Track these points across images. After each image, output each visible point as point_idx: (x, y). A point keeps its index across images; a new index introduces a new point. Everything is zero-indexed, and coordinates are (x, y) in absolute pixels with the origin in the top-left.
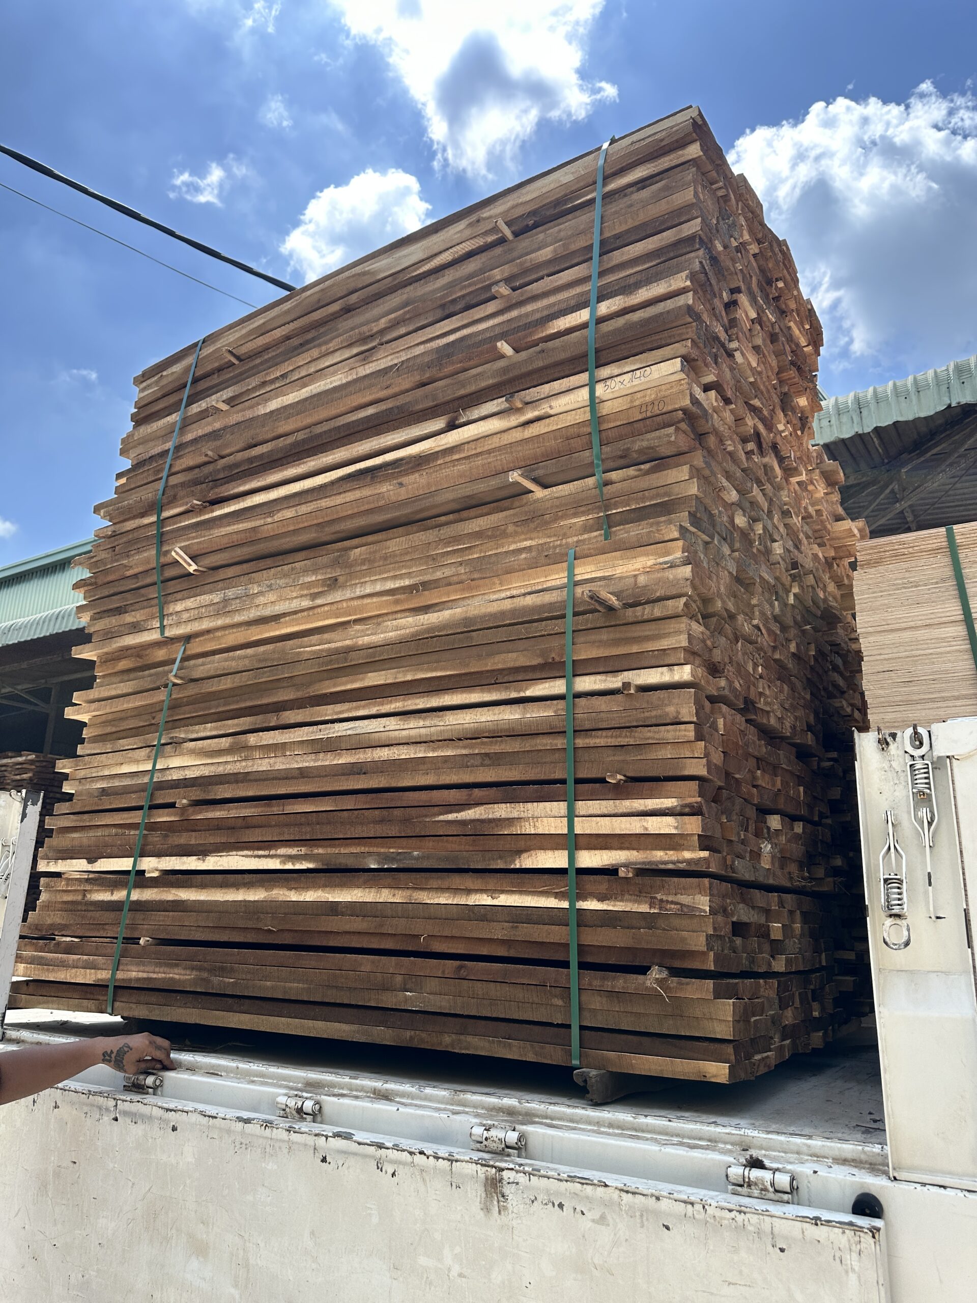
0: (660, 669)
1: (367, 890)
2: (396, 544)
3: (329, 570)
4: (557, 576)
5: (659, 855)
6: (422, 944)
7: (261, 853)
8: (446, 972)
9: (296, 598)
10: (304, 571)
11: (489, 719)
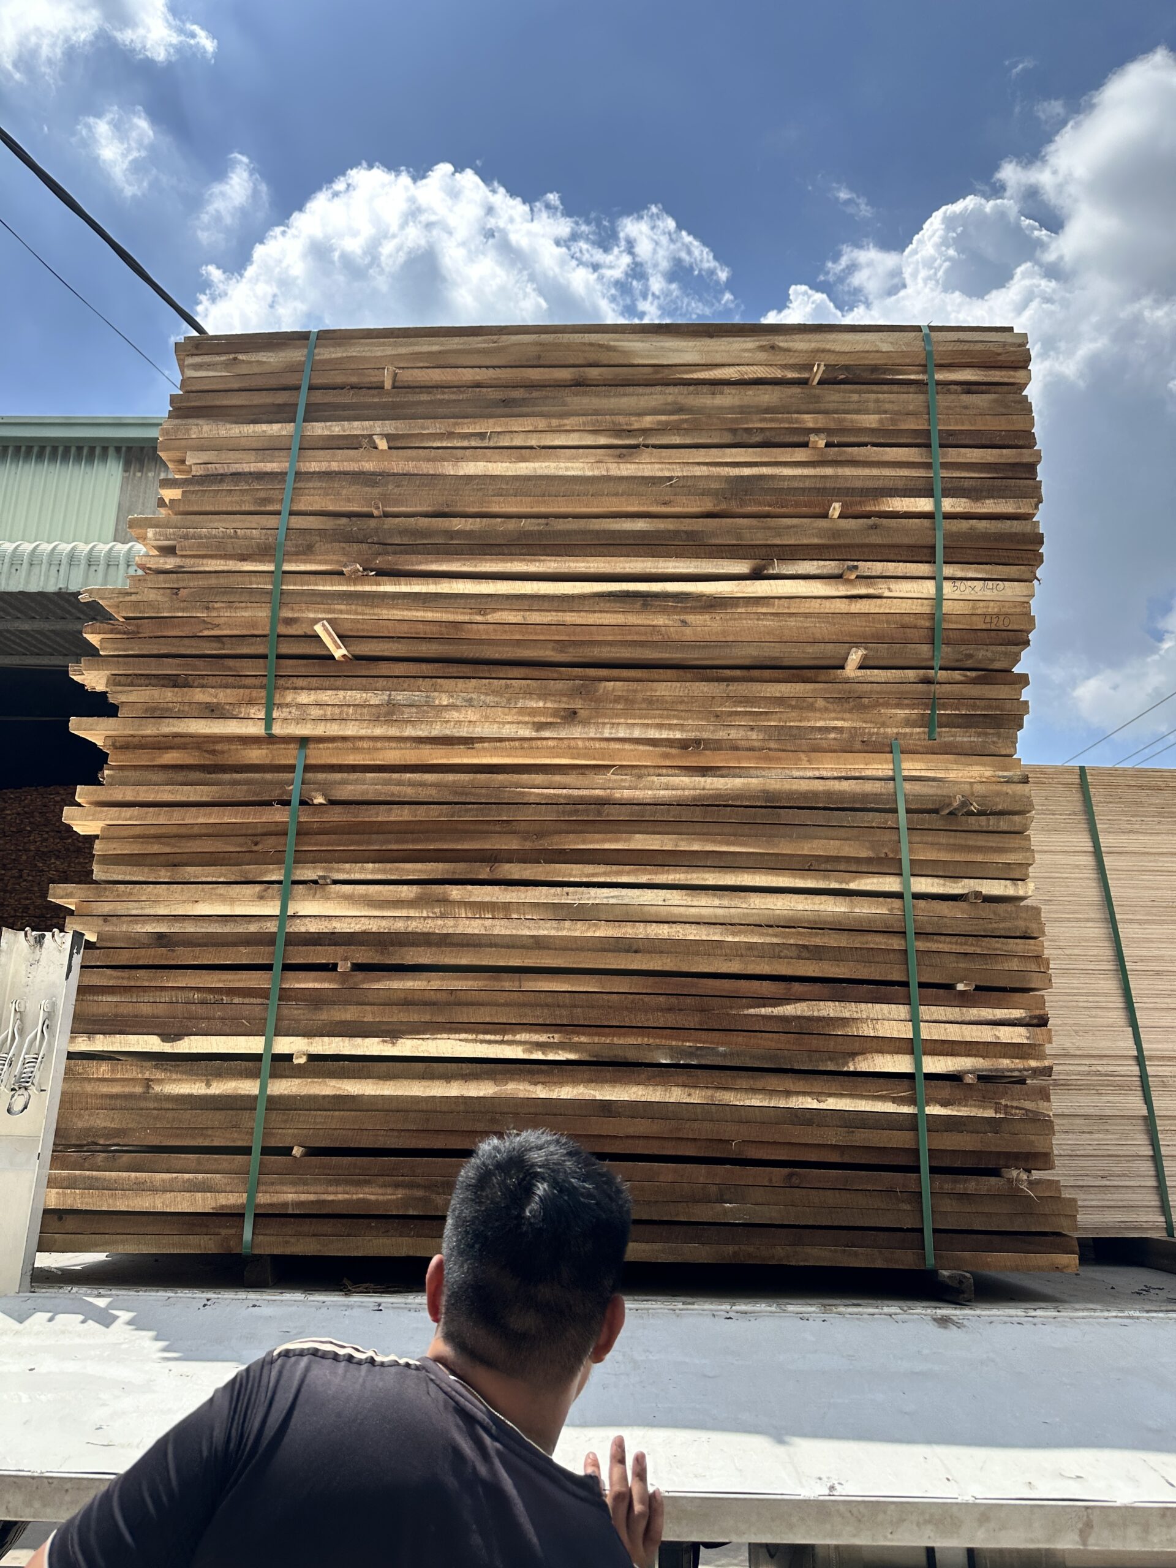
0: (1003, 882)
1: (651, 1088)
2: (666, 689)
3: (564, 699)
4: (880, 767)
5: (1005, 1063)
6: (733, 1151)
7: (488, 1037)
8: (774, 1180)
9: (513, 723)
10: (525, 693)
11: (807, 908)
